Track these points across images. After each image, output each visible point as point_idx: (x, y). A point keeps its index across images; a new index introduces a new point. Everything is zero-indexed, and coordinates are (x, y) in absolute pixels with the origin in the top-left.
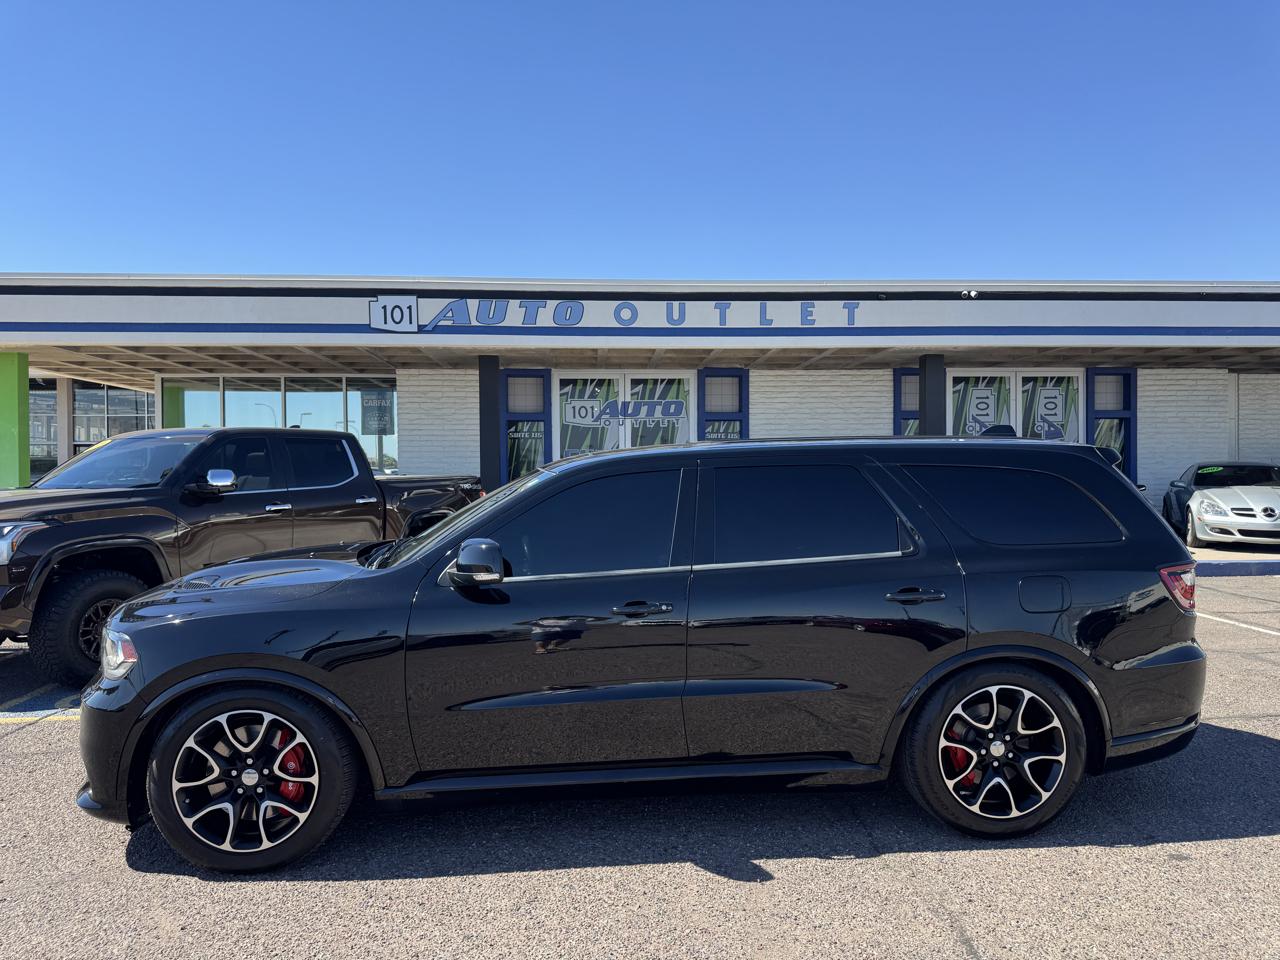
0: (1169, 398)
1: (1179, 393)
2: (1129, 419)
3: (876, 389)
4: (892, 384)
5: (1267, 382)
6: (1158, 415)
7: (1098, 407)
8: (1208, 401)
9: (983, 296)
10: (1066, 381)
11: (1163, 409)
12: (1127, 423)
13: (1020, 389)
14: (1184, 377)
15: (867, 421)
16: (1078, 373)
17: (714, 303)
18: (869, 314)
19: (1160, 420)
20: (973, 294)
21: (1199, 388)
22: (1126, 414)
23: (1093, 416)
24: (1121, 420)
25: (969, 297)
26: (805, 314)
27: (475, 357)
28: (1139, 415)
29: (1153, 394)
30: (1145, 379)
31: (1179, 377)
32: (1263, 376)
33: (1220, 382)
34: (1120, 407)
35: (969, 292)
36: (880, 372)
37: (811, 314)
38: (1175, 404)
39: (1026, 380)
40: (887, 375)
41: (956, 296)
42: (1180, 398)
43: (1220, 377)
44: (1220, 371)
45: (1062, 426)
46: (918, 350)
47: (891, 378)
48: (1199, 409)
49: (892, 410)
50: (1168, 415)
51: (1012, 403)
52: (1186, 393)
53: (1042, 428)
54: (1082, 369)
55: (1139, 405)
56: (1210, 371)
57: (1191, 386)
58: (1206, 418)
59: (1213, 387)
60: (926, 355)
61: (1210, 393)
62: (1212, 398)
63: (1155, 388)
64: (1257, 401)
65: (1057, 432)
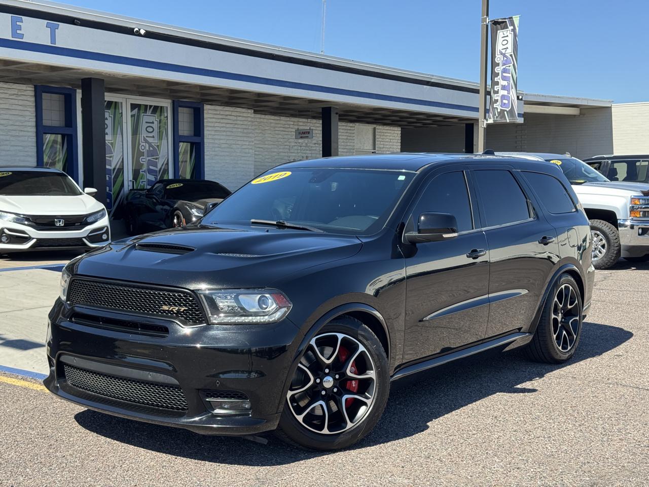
0: (222, 129)
1: (228, 126)
2: (200, 143)
3: (21, 103)
4: (33, 99)
5: (265, 121)
6: (216, 141)
7: (181, 133)
8: (243, 133)
9: (149, 35)
10: (159, 109)
11: (219, 137)
12: (197, 149)
13: (129, 114)
14: (230, 113)
15: (13, 133)
16: (166, 103)
18: (68, 36)
19: (217, 145)
20: (142, 32)
21: (239, 122)
22: (196, 140)
23: (177, 139)
24: (192, 144)
25: (140, 35)
26: (15, 28)
28: (205, 141)
29: (212, 125)
30: (210, 113)
31: (227, 113)
32: (263, 116)
33: (249, 119)
35: (139, 30)
36: (23, 87)
37: (20, 28)
38: (225, 134)
39: (133, 106)
40: (28, 91)
41: (129, 31)
42: (228, 129)
43: (249, 115)
44: (250, 111)
45: (158, 146)
46: (84, 72)
47: (33, 93)
48: (239, 138)
49: (34, 124)
50: (222, 141)
51: (125, 125)
52: (232, 126)
53: (145, 147)
54: (170, 101)
55: (206, 132)
56: (244, 110)
57: (234, 121)
58: (243, 145)
59: (246, 123)
60: (90, 79)
61: (244, 127)
62: (245, 131)
63: (214, 120)
64: (260, 135)
65: (153, 152)
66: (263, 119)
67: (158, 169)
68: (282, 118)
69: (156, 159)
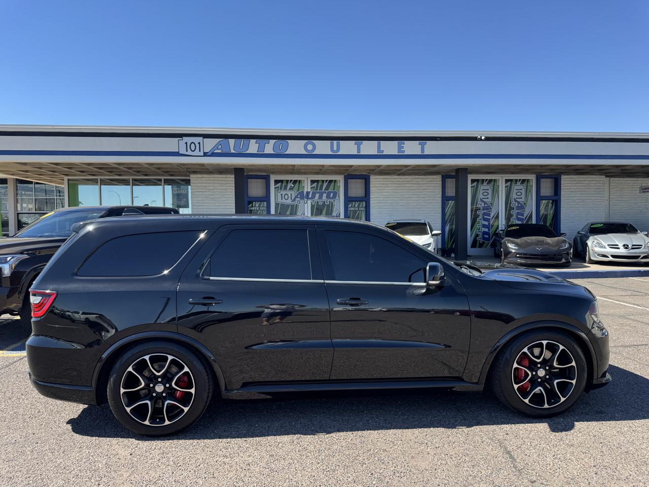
0: (577, 190)
1: (582, 187)
2: (557, 200)
3: (433, 185)
4: (441, 182)
5: (623, 182)
6: (571, 198)
7: (542, 194)
8: (595, 191)
9: (487, 139)
10: (526, 181)
11: (573, 195)
12: (556, 202)
13: (504, 185)
14: (584, 179)
15: (428, 201)
16: (532, 177)
17: (354, 142)
18: (431, 148)
19: (572, 201)
20: (483, 138)
21: (592, 185)
22: (555, 198)
23: (539, 198)
24: (553, 201)
25: (481, 140)
26: (400, 148)
27: (232, 169)
28: (562, 198)
29: (569, 188)
30: (565, 180)
32: (622, 179)
33: (601, 182)
34: (553, 194)
35: (481, 137)
36: (435, 177)
37: (403, 147)
38: (579, 193)
39: (507, 181)
40: (438, 178)
41: (474, 139)
42: (582, 190)
43: (601, 179)
44: (602, 177)
45: (525, 203)
46: (456, 166)
47: (441, 180)
48: (591, 195)
49: (441, 196)
50: (576, 198)
51: (500, 192)
52: (585, 187)
53: (515, 205)
54: (535, 175)
55: (562, 193)
56: (597, 176)
57: (587, 184)
58: (594, 200)
59: (598, 185)
60: (459, 169)
61: (597, 187)
62: (597, 190)
63: (570, 185)
64: (619, 192)
65: (522, 207)
66: (622, 181)
67: (524, 217)
68: (639, 179)
69: (523, 211)
